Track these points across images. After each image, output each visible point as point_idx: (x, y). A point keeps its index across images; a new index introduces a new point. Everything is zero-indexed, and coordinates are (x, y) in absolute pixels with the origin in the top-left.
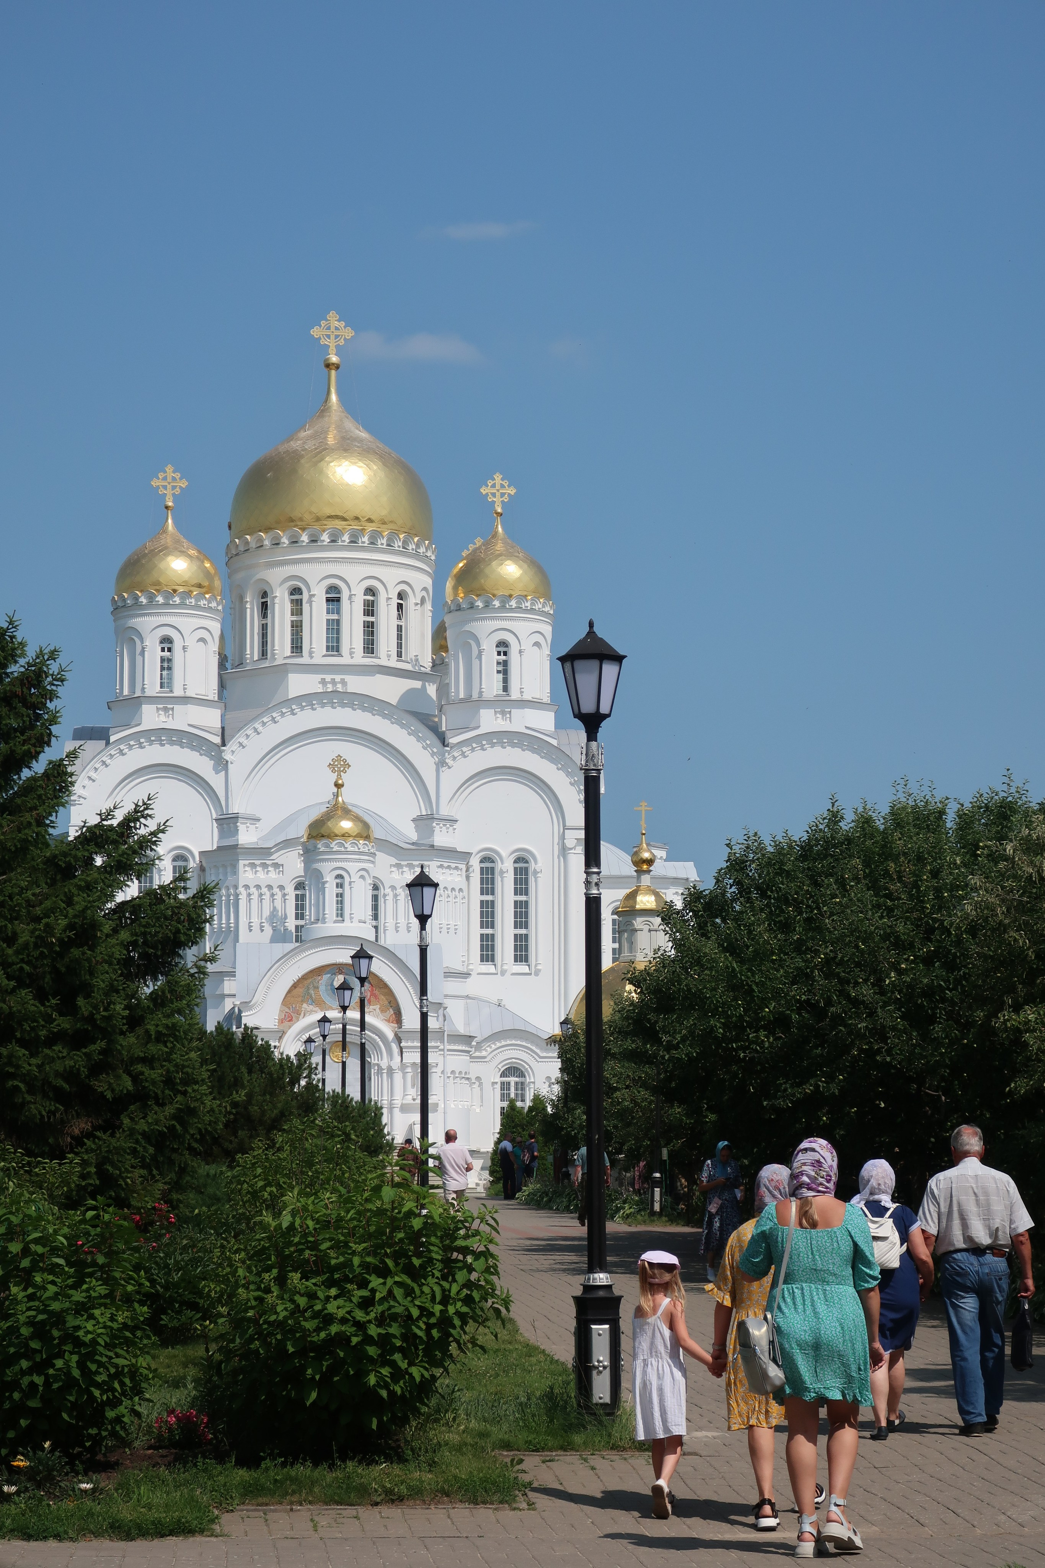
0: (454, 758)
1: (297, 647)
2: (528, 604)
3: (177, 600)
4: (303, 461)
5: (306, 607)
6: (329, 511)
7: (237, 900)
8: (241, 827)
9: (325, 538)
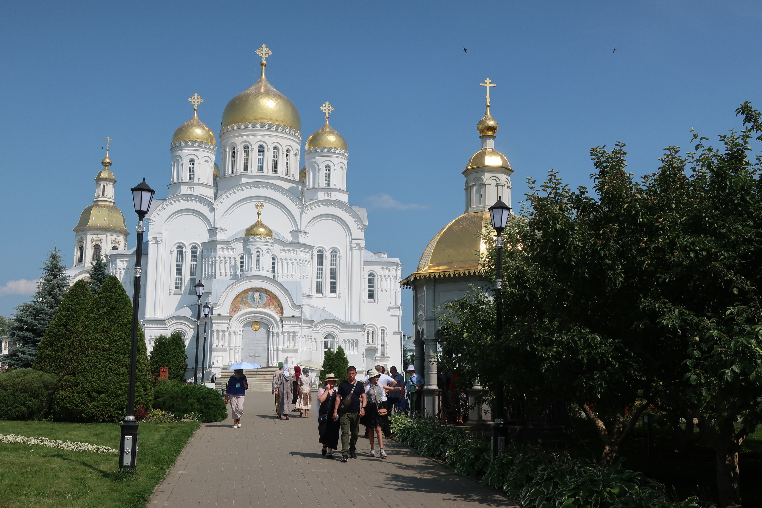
0: (308, 210)
1: (246, 169)
2: (338, 151)
3: (197, 144)
4: (250, 97)
5: (250, 153)
6: (260, 116)
7: (215, 263)
8: (218, 233)
9: (258, 126)
